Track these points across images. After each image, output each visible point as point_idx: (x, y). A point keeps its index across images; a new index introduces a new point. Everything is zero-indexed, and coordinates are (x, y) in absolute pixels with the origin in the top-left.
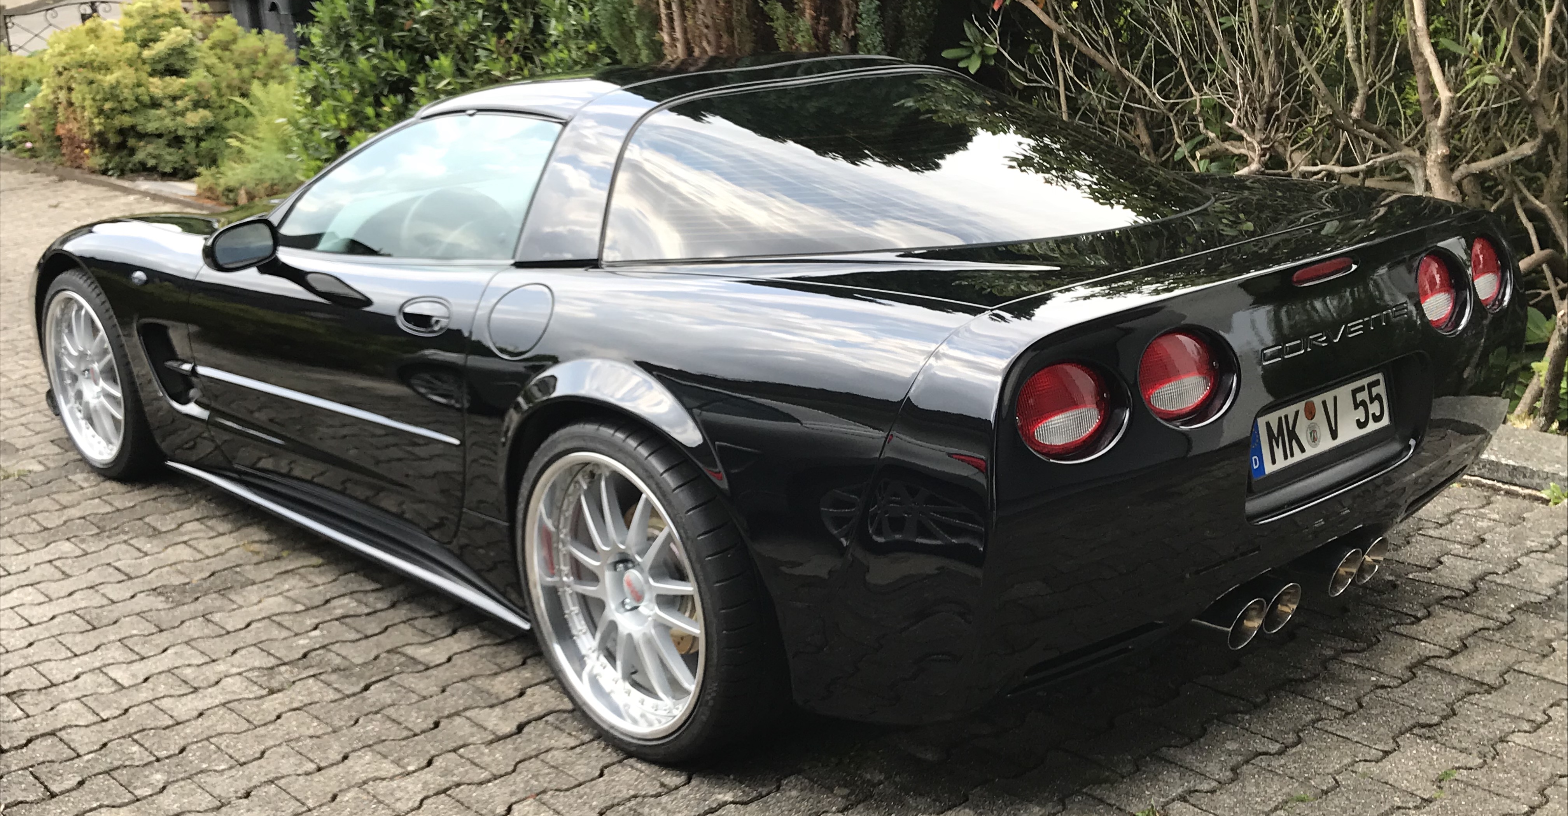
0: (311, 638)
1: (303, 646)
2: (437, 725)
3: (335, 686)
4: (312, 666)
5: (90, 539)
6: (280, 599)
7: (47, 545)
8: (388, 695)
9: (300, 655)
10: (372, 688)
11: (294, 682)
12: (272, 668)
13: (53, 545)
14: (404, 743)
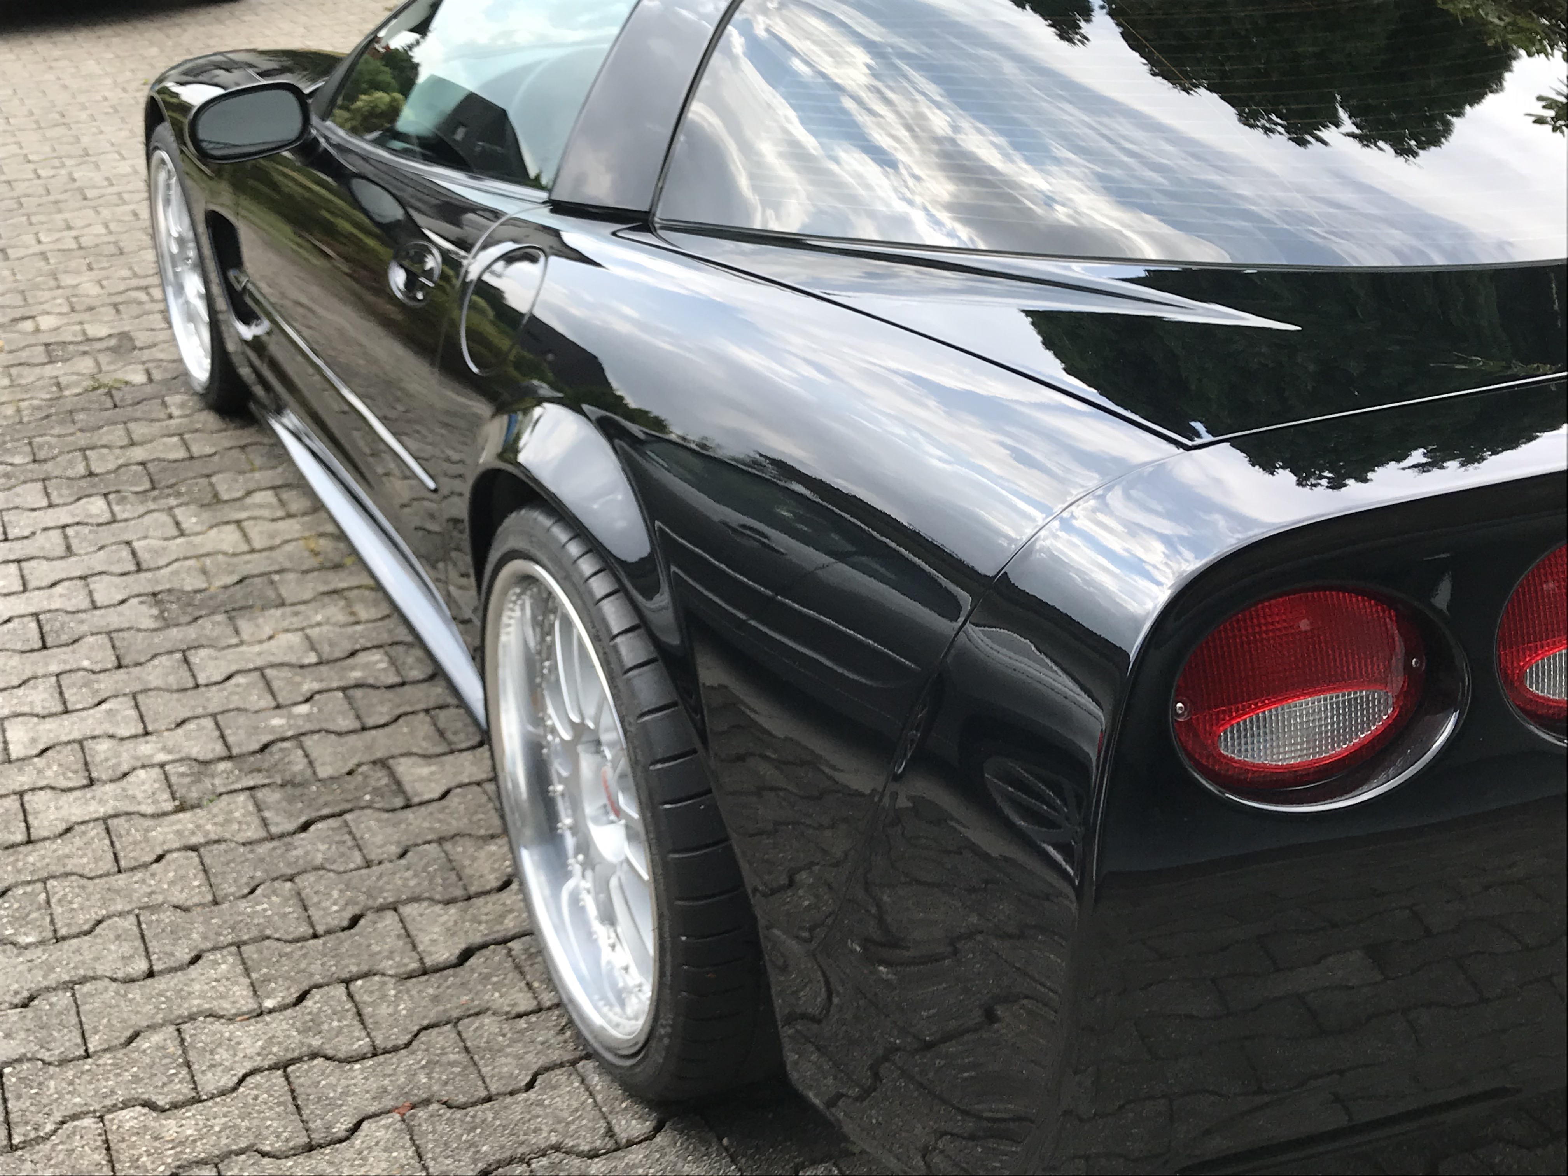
0: (290, 716)
1: (273, 729)
2: (354, 921)
3: (267, 814)
4: (259, 771)
5: (132, 497)
6: (295, 639)
7: (79, 499)
8: (323, 847)
9: (257, 747)
10: (312, 828)
11: (221, 795)
12: (206, 763)
13: (84, 501)
14: (288, 949)
